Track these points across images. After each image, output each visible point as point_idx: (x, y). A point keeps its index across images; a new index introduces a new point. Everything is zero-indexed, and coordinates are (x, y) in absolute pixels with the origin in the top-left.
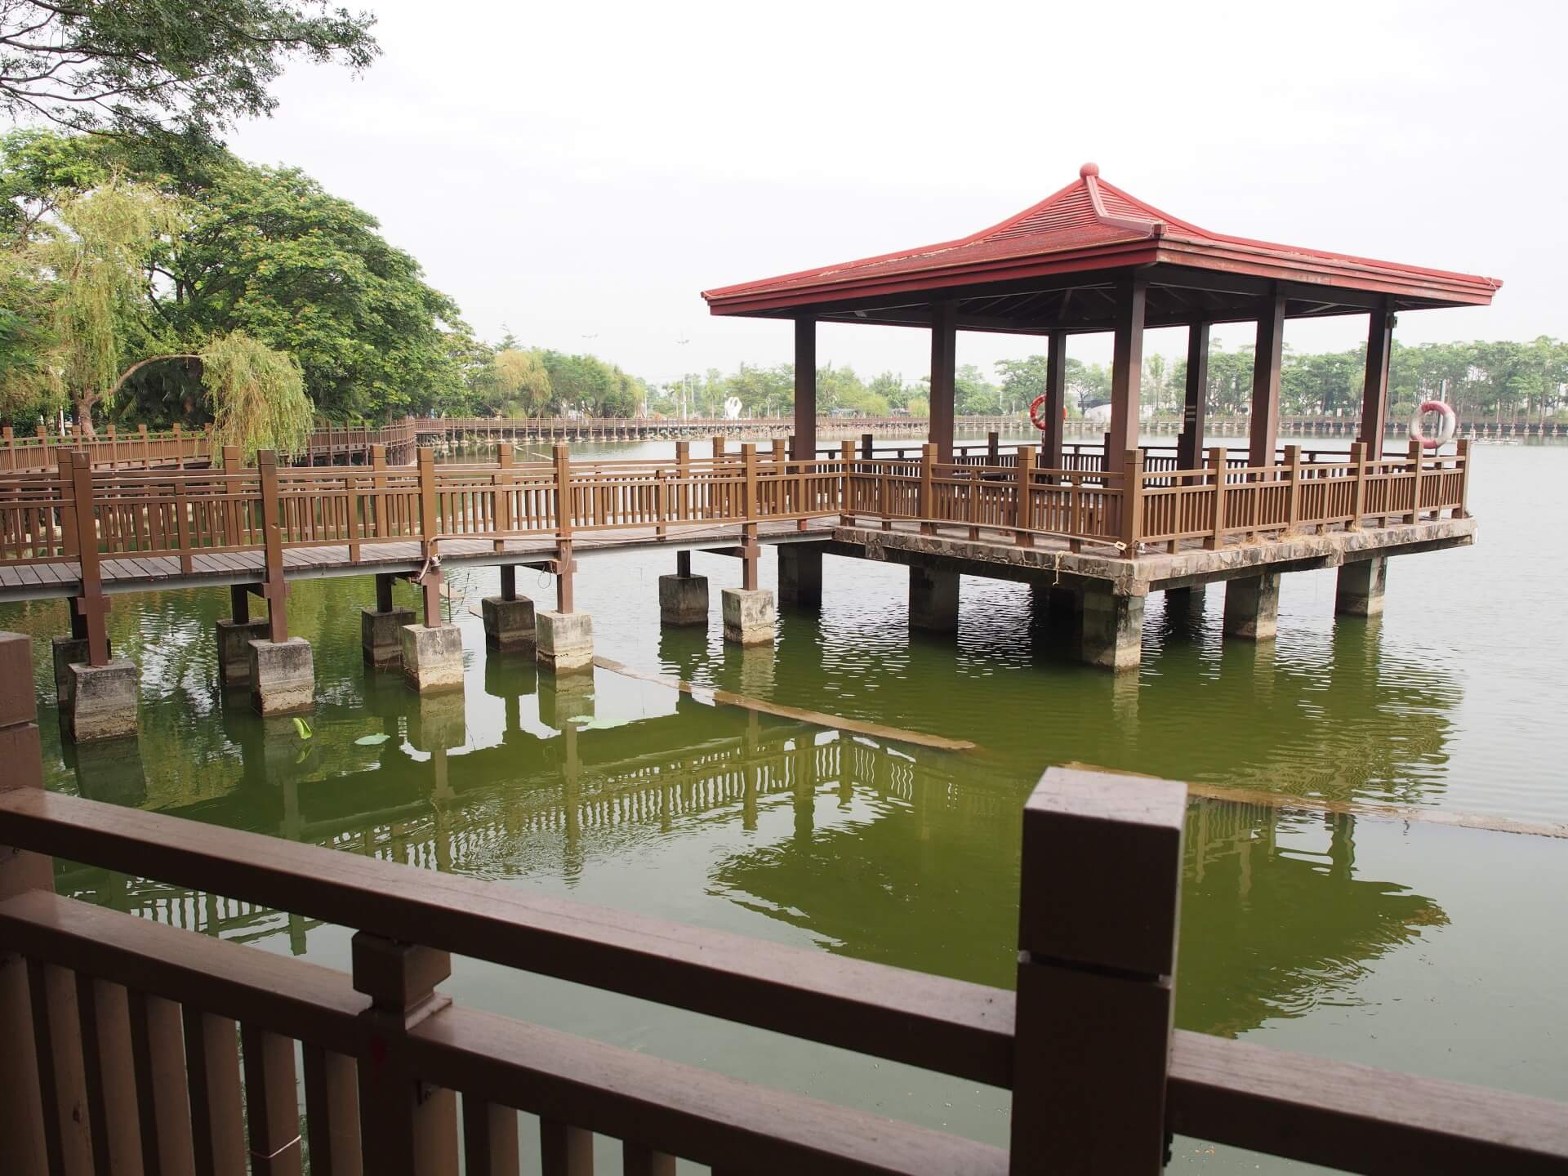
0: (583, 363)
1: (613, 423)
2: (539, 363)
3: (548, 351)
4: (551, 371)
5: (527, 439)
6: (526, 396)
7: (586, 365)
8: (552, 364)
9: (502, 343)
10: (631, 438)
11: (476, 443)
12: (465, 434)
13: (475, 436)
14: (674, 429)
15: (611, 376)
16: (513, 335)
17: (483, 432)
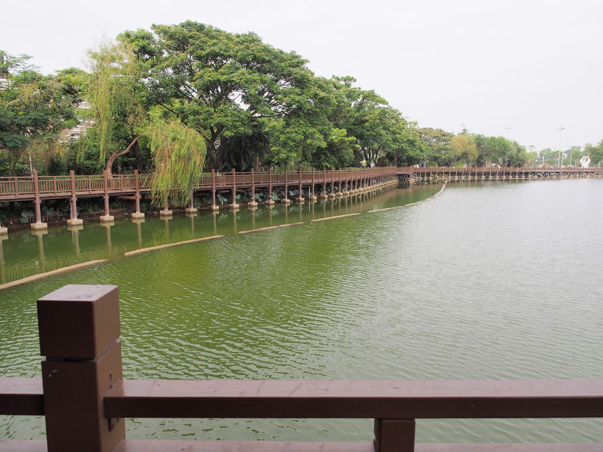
0: (496, 140)
1: (511, 169)
2: (473, 140)
3: (479, 135)
4: (479, 145)
5: (463, 177)
6: (464, 156)
7: (497, 141)
8: (479, 141)
9: (461, 133)
10: (520, 177)
11: (436, 178)
12: (431, 174)
13: (436, 175)
14: (545, 173)
15: (512, 146)
16: (466, 128)
17: (440, 174)
